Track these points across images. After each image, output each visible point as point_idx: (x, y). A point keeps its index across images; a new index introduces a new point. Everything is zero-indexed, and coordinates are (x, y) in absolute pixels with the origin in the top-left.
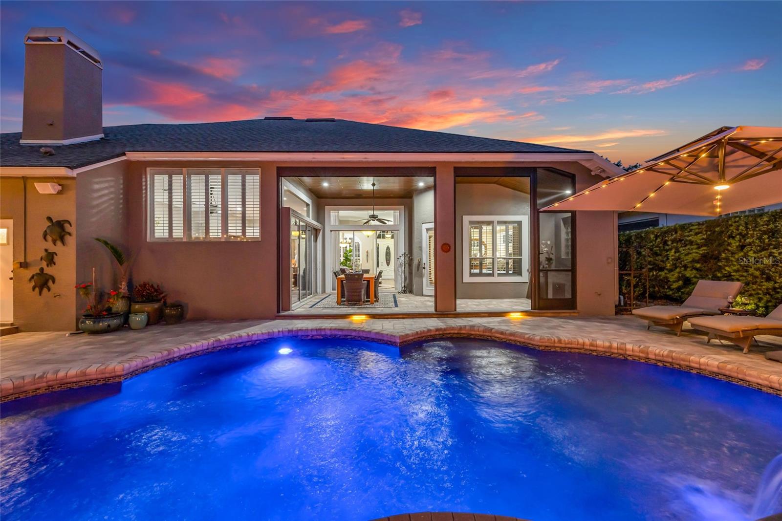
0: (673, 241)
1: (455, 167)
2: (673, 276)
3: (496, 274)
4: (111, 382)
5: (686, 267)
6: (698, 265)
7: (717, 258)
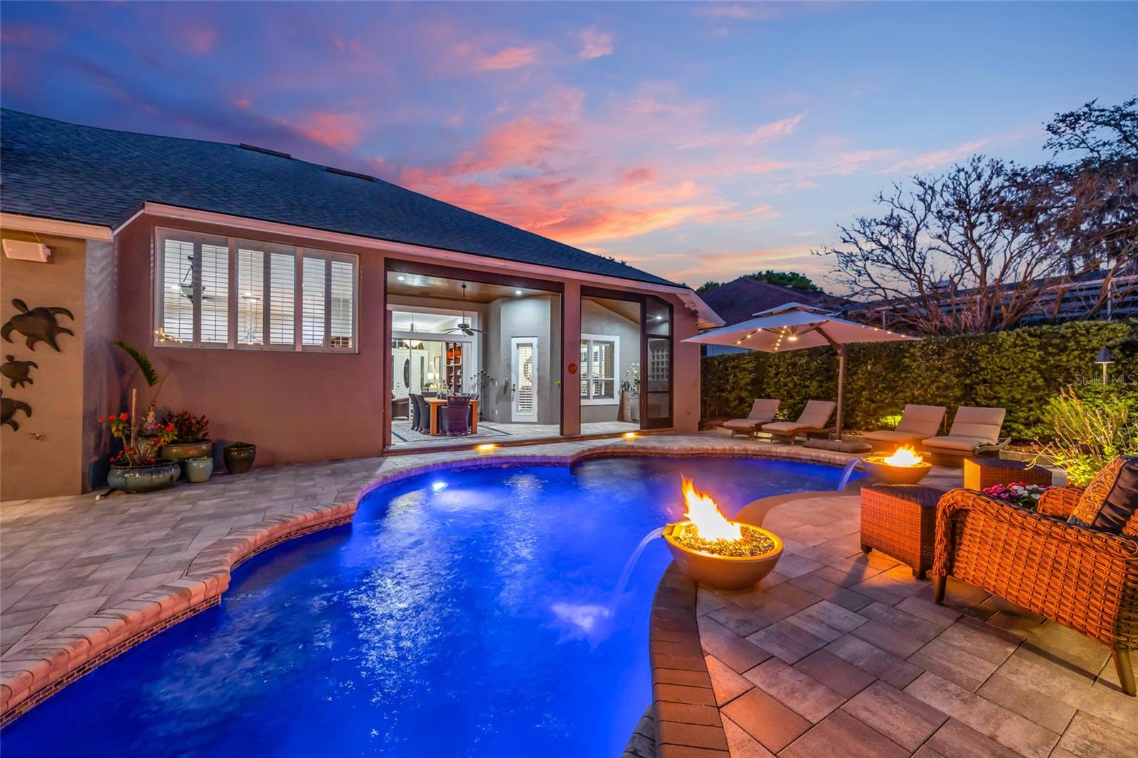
0: (733, 367)
1: (581, 286)
2: (732, 396)
3: (591, 397)
4: (341, 524)
5: (741, 389)
6: (749, 388)
7: (762, 382)
